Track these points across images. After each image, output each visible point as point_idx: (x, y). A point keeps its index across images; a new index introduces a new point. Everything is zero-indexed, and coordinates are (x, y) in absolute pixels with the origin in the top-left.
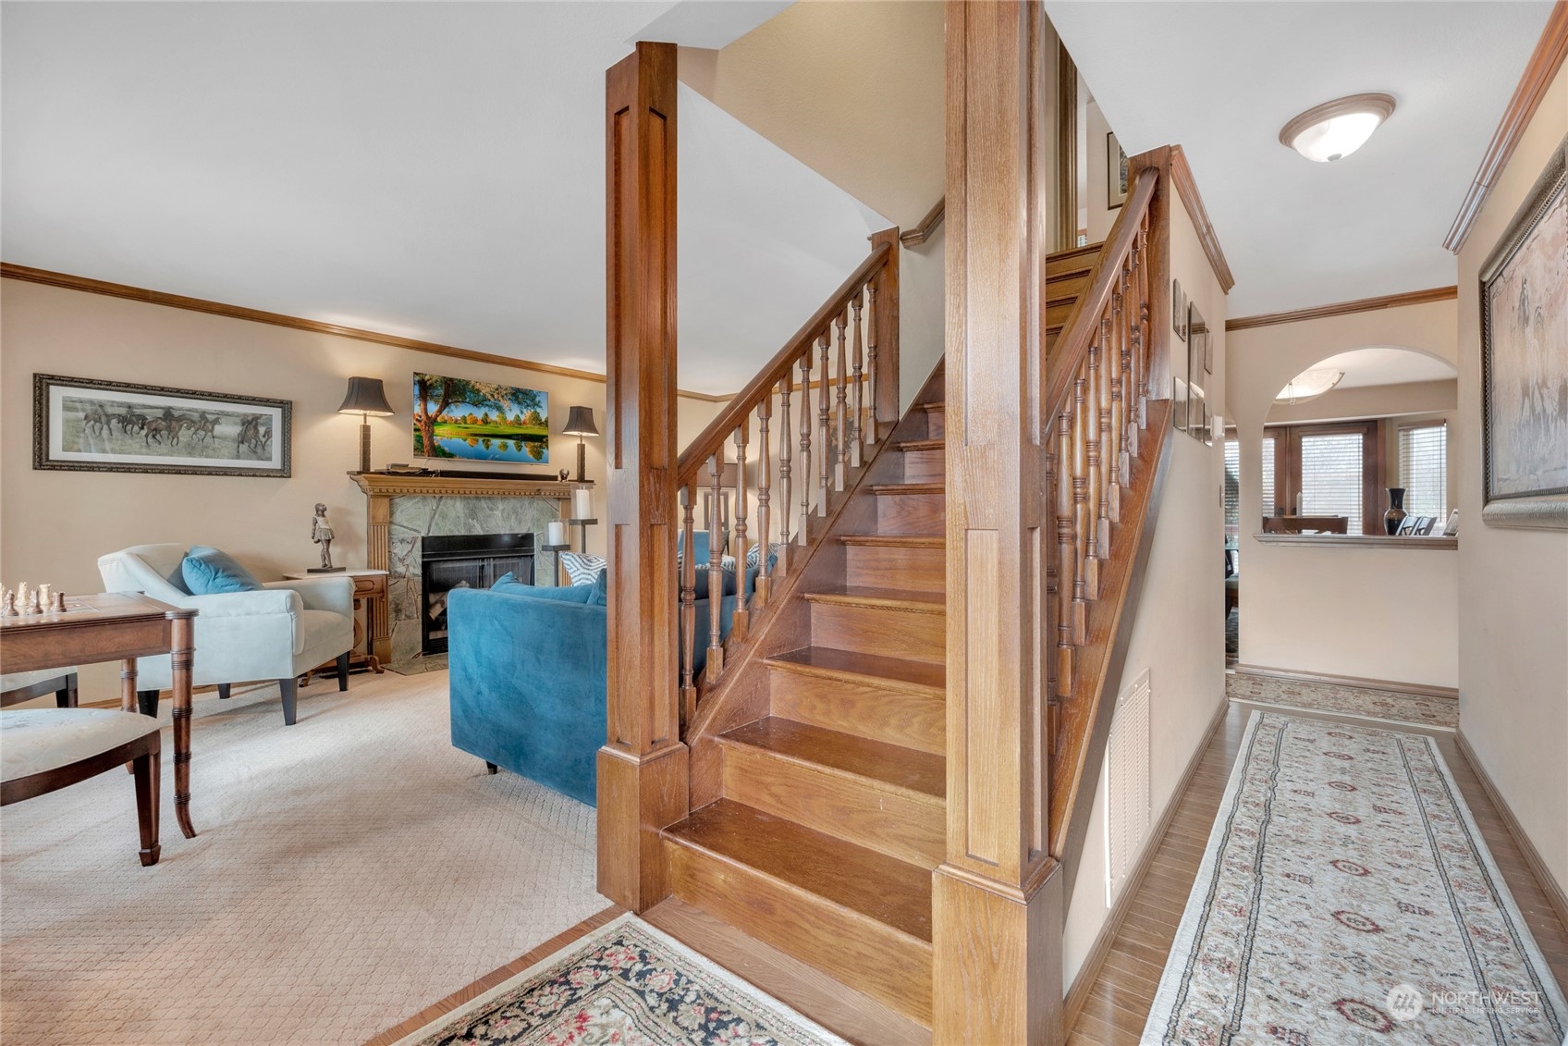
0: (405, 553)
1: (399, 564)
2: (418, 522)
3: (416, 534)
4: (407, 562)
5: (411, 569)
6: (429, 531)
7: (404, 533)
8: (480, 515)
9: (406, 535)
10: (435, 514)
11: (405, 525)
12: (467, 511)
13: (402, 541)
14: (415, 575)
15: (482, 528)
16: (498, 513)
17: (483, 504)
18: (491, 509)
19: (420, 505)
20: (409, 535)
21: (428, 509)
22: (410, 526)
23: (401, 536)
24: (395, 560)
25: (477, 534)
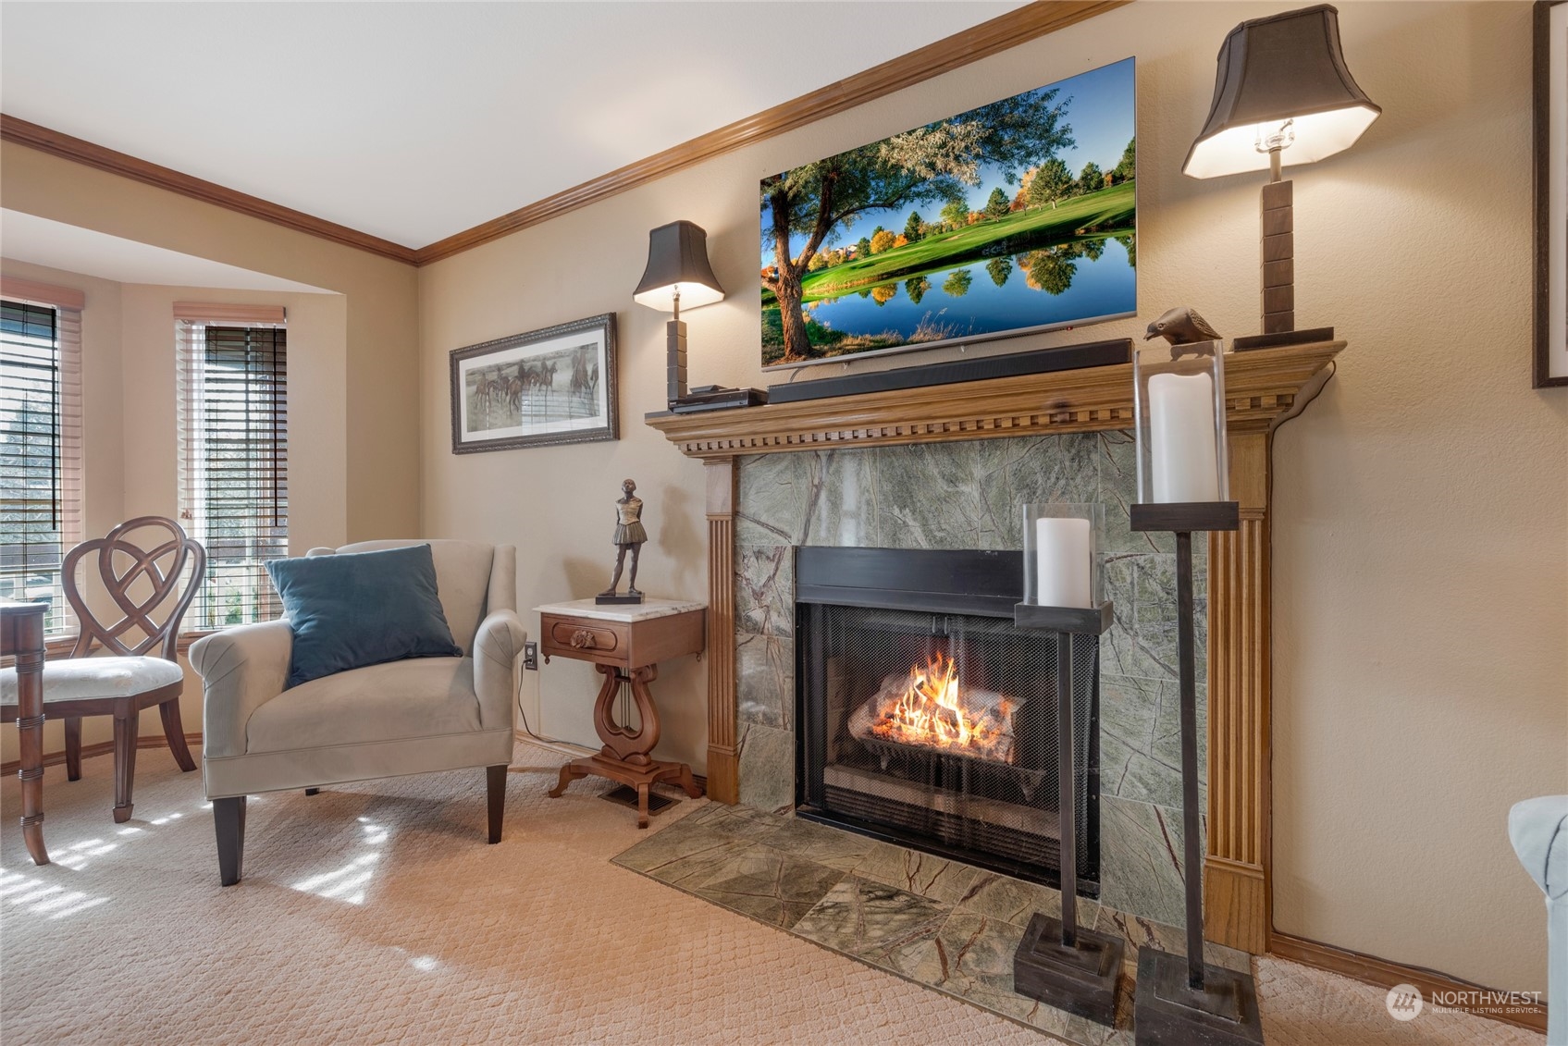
0: (763, 581)
1: (753, 603)
2: (786, 515)
3: (783, 541)
4: (767, 600)
5: (774, 616)
6: (806, 535)
7: (761, 537)
8: (921, 497)
9: (765, 543)
10: (817, 496)
11: (764, 519)
12: (887, 487)
13: (759, 554)
14: (780, 631)
15: (928, 532)
16: (971, 490)
17: (933, 466)
18: (952, 481)
19: (788, 476)
20: (770, 542)
21: (804, 484)
22: (771, 523)
23: (757, 544)
24: (746, 593)
25: (914, 546)
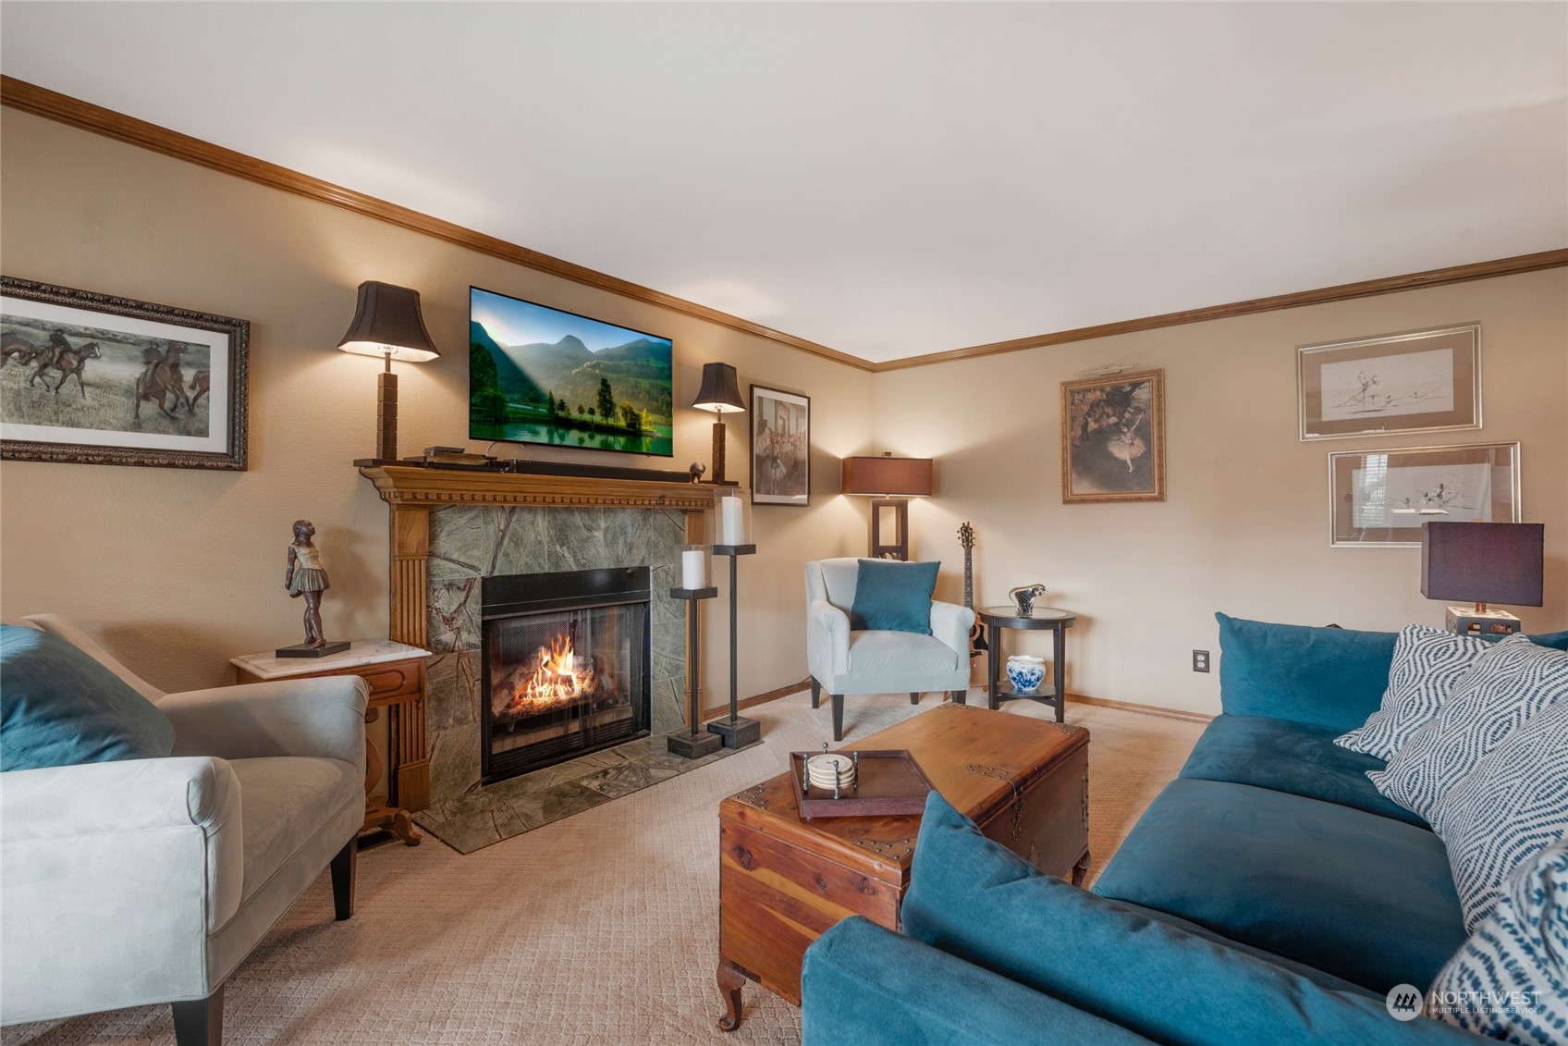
0: (454, 608)
1: (443, 627)
2: (476, 553)
3: (473, 574)
4: (458, 623)
5: (464, 635)
6: (494, 567)
7: (452, 571)
8: (573, 539)
9: (456, 576)
10: (503, 537)
11: (455, 556)
12: (552, 532)
13: (450, 586)
14: (470, 645)
15: (576, 561)
16: (599, 535)
17: (578, 519)
18: (589, 529)
19: (480, 522)
20: (461, 575)
21: (492, 529)
22: (462, 559)
23: (448, 578)
24: (438, 620)
25: (569, 569)
